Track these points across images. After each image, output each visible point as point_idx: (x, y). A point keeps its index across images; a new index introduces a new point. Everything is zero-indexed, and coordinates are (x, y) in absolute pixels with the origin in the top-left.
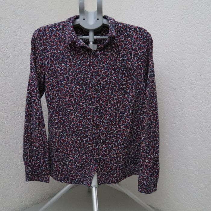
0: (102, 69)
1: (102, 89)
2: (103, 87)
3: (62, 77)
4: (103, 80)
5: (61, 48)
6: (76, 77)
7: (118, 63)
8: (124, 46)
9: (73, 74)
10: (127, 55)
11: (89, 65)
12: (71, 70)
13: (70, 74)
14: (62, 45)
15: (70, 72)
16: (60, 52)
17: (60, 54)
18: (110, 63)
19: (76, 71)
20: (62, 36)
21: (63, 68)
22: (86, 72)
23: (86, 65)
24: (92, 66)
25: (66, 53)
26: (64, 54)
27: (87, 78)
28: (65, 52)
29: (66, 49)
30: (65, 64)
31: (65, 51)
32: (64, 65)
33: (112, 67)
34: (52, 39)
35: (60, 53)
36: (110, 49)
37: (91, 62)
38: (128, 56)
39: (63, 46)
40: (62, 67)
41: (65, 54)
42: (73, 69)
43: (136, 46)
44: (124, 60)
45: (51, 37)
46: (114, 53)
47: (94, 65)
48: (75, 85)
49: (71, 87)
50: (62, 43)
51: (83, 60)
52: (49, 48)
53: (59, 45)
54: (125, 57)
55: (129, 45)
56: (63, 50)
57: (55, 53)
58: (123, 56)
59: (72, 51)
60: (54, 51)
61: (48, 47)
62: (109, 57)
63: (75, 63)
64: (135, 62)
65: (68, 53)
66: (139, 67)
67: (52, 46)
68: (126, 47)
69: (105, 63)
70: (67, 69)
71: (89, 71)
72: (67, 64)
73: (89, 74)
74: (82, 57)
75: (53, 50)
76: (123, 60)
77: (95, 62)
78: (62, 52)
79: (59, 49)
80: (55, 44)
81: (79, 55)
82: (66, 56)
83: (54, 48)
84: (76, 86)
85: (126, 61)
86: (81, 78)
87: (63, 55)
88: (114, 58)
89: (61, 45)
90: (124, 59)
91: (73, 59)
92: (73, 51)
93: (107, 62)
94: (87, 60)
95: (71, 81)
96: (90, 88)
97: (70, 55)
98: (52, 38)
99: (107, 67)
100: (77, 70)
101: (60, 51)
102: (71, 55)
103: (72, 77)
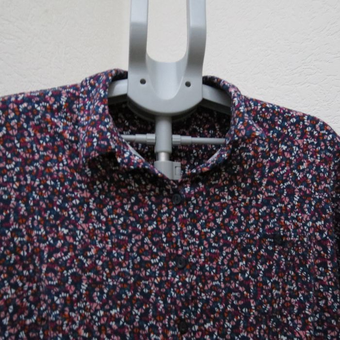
0: (201, 244)
1: (200, 317)
2: (203, 311)
3: (56, 275)
4: (204, 286)
5: (58, 171)
6: (109, 276)
7: (252, 224)
8: (270, 170)
9: (96, 265)
10: (279, 197)
11: (156, 232)
12: (90, 250)
13: (88, 263)
14: (62, 162)
15: (86, 257)
16: (51, 186)
17: (53, 193)
18: (225, 226)
19: (110, 253)
20: (64, 131)
21: (59, 244)
22: (146, 256)
23: (147, 233)
24: (166, 236)
25: (76, 189)
26: (67, 192)
27: (147, 278)
28: (71, 184)
29: (77, 176)
30: (71, 227)
31: (71, 182)
32: (66, 231)
33: (233, 239)
34: (27, 139)
35: (54, 187)
36: (225, 179)
37: (162, 222)
38: (282, 202)
39: (68, 165)
40: (55, 240)
41: (72, 193)
42: (96, 247)
43: (304, 170)
44: (272, 215)
45: (26, 133)
46: (238, 191)
47: (174, 234)
48: (102, 307)
49: (87, 314)
50: (64, 153)
51: (135, 214)
52: (13, 169)
53: (51, 160)
54: (275, 204)
55: (283, 168)
56: (65, 177)
57: (33, 189)
58: (267, 202)
59: (98, 183)
60: (32, 180)
61: (12, 166)
62: (222, 204)
63: (106, 223)
64: (307, 221)
65: (82, 190)
66: (318, 237)
67: (26, 162)
68: (276, 174)
69: (212, 224)
70: (75, 247)
71: (156, 254)
72: (76, 227)
73: (157, 264)
74: (133, 205)
75: (28, 177)
76: (269, 214)
77: (178, 224)
78: (62, 185)
79: (51, 174)
80: (37, 157)
81: (122, 196)
82: (73, 199)
83: (31, 172)
84: (109, 311)
85: (279, 220)
86: (126, 280)
87: (64, 195)
88: (240, 208)
89: (59, 161)
90: (271, 211)
91: (100, 211)
92: (101, 183)
93: (215, 223)
94: (149, 213)
95: (91, 290)
96: (158, 315)
97: (89, 195)
98: (29, 135)
99: (217, 239)
100: (112, 248)
101: (54, 180)
102: (92, 195)
103: (92, 274)
